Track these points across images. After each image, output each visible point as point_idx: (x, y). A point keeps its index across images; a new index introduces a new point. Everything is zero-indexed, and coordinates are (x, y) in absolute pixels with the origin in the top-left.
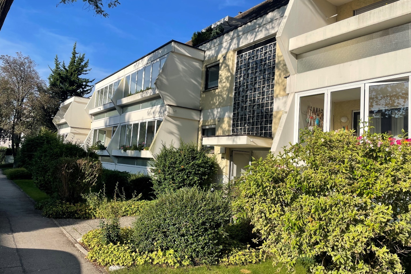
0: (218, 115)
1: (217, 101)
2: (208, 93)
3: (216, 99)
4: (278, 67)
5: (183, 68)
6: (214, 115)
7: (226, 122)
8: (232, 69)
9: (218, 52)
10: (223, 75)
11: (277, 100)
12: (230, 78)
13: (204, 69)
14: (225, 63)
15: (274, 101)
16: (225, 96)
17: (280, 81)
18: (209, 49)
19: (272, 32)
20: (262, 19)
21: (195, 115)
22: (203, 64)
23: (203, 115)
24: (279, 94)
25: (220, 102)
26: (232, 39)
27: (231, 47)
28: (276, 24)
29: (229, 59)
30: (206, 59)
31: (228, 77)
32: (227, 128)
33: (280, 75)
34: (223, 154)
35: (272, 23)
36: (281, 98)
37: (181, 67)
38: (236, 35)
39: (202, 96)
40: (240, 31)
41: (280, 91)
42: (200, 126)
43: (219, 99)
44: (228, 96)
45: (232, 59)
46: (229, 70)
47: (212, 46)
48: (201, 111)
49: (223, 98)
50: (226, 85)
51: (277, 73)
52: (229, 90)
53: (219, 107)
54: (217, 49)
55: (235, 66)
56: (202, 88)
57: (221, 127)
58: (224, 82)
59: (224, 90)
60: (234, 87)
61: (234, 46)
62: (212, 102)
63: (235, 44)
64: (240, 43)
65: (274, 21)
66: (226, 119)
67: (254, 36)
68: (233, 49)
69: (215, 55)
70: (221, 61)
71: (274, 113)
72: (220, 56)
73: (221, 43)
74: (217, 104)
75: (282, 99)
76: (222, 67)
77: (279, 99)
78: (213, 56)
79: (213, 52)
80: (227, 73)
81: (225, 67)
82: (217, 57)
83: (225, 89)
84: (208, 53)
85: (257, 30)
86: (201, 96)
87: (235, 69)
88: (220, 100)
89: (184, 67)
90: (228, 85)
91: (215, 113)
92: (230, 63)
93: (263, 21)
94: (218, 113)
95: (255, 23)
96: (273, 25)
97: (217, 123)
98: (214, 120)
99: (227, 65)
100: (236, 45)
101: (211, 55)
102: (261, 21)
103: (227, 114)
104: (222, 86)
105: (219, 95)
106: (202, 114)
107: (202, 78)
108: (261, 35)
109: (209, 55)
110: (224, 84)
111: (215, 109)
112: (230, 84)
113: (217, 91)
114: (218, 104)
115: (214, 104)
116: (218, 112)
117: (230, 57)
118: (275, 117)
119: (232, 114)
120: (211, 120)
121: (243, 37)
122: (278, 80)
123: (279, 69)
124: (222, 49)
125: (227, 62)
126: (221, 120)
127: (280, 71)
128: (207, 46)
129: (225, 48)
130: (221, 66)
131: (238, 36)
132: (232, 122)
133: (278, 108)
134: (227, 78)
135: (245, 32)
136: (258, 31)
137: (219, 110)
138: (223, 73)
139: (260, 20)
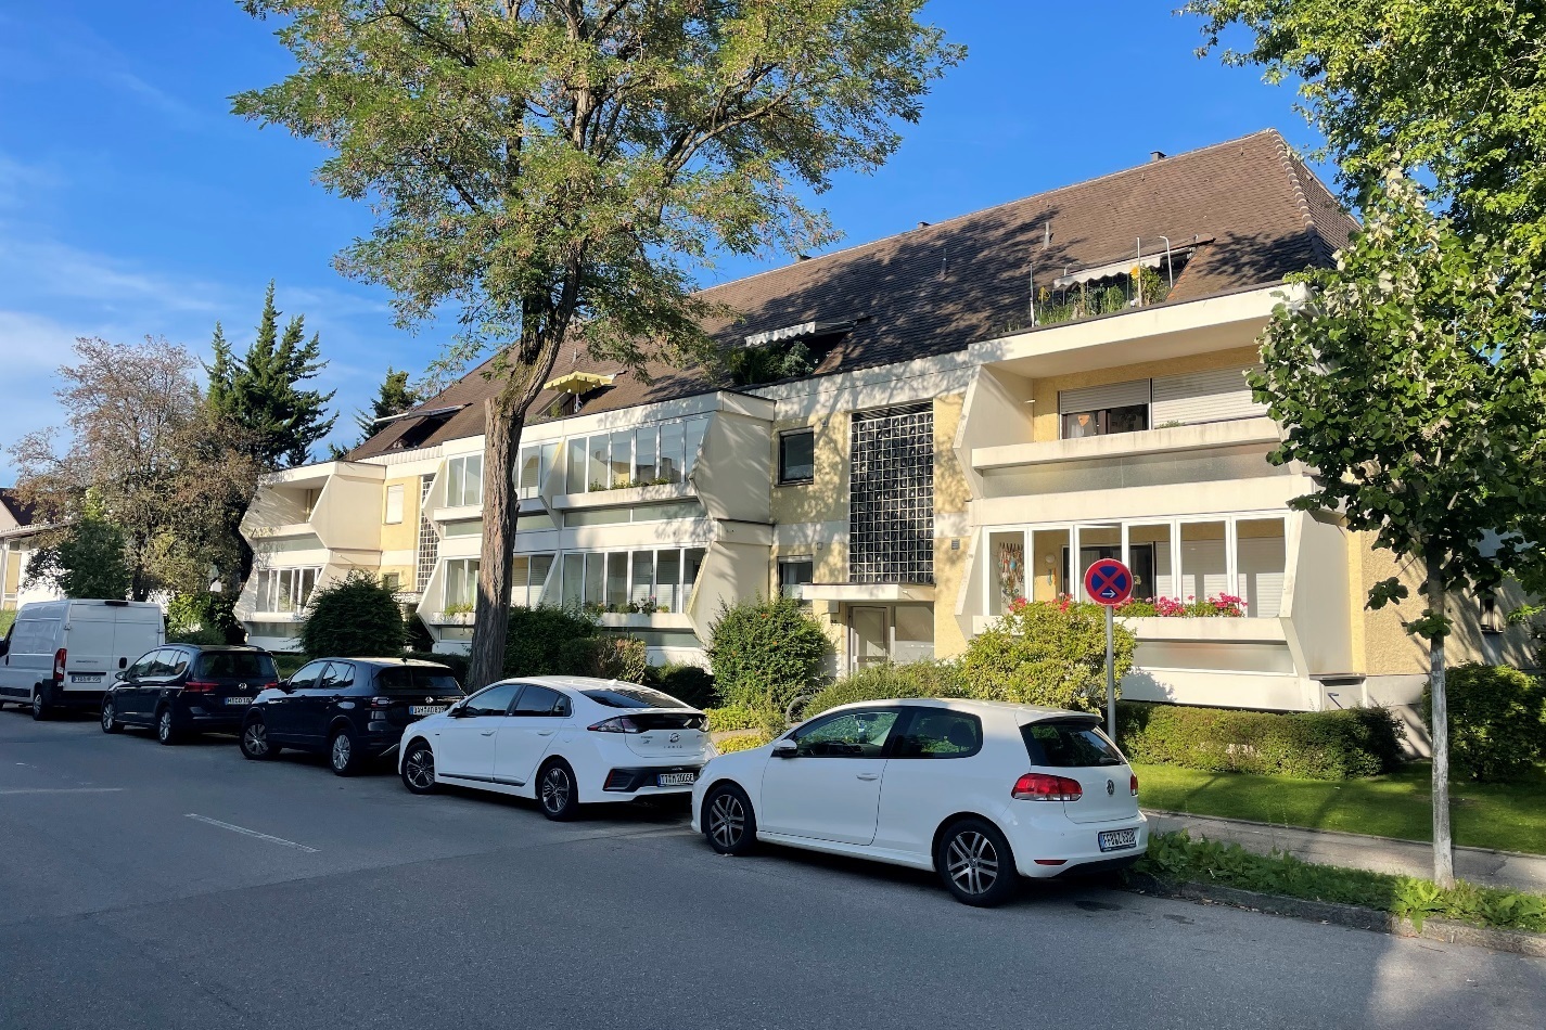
0: (817, 538)
1: (812, 509)
2: (788, 490)
3: (810, 506)
4: (938, 462)
5: (737, 442)
6: (806, 536)
7: (836, 552)
8: (844, 449)
9: (808, 410)
10: (823, 457)
11: (940, 520)
12: (840, 467)
13: (776, 440)
14: (827, 436)
15: (934, 518)
16: (830, 500)
17: (944, 486)
18: (787, 399)
19: (925, 395)
20: (903, 367)
21: (761, 535)
22: (772, 428)
23: (779, 534)
24: (943, 509)
25: (818, 512)
26: (840, 390)
27: (839, 406)
28: (931, 384)
29: (834, 428)
30: (780, 418)
31: (836, 464)
32: (839, 565)
33: (943, 475)
34: (833, 614)
35: (923, 380)
36: (946, 515)
37: (732, 437)
38: (848, 384)
39: (774, 494)
40: (858, 379)
41: (944, 504)
42: (773, 557)
43: (816, 505)
44: (837, 501)
45: (842, 428)
46: (836, 450)
47: (793, 394)
48: (773, 525)
49: (826, 505)
50: (831, 479)
51: (937, 471)
52: (839, 490)
53: (818, 523)
54: (805, 403)
55: (849, 443)
56: (772, 477)
57: (827, 563)
58: (827, 473)
59: (827, 489)
60: (849, 485)
61: (845, 406)
62: (799, 510)
63: (848, 402)
64: (859, 402)
65: (926, 377)
66: (836, 547)
67: (887, 394)
68: (842, 410)
69: (802, 415)
70: (817, 430)
71: (935, 541)
72: (812, 419)
73: (814, 393)
74: (812, 515)
75: (949, 518)
76: (821, 443)
77: (944, 518)
78: (796, 416)
79: (796, 407)
80: (831, 456)
81: (827, 443)
82: (806, 418)
83: (831, 487)
84: (782, 408)
85: (893, 384)
86: (770, 496)
87: (848, 450)
88: (819, 508)
89: (738, 439)
90: (836, 479)
91: (810, 532)
92: (838, 437)
93: (904, 371)
94: (817, 534)
95: (889, 371)
96: (925, 384)
97: (814, 553)
98: (808, 546)
99: (831, 441)
100: (850, 405)
101: (791, 412)
102: (901, 370)
103: (836, 537)
104: (822, 479)
105: (815, 498)
106: (777, 532)
107: (771, 459)
108: (902, 397)
109: (787, 411)
110: (827, 478)
111: (809, 524)
112: (841, 478)
113: (810, 488)
114: (815, 516)
115: (806, 514)
116: (815, 531)
117: (836, 425)
118: (938, 548)
119: (848, 537)
120: (799, 547)
121: (865, 391)
122: (940, 483)
123: (941, 465)
124: (818, 407)
125: (831, 433)
126: (824, 547)
127: (943, 469)
128: (780, 393)
129: (824, 406)
130: (819, 439)
131: (854, 387)
132: (848, 552)
133: (942, 533)
134: (833, 466)
135: (870, 383)
136: (895, 388)
137: (818, 527)
138: (822, 454)
139: (898, 368)
